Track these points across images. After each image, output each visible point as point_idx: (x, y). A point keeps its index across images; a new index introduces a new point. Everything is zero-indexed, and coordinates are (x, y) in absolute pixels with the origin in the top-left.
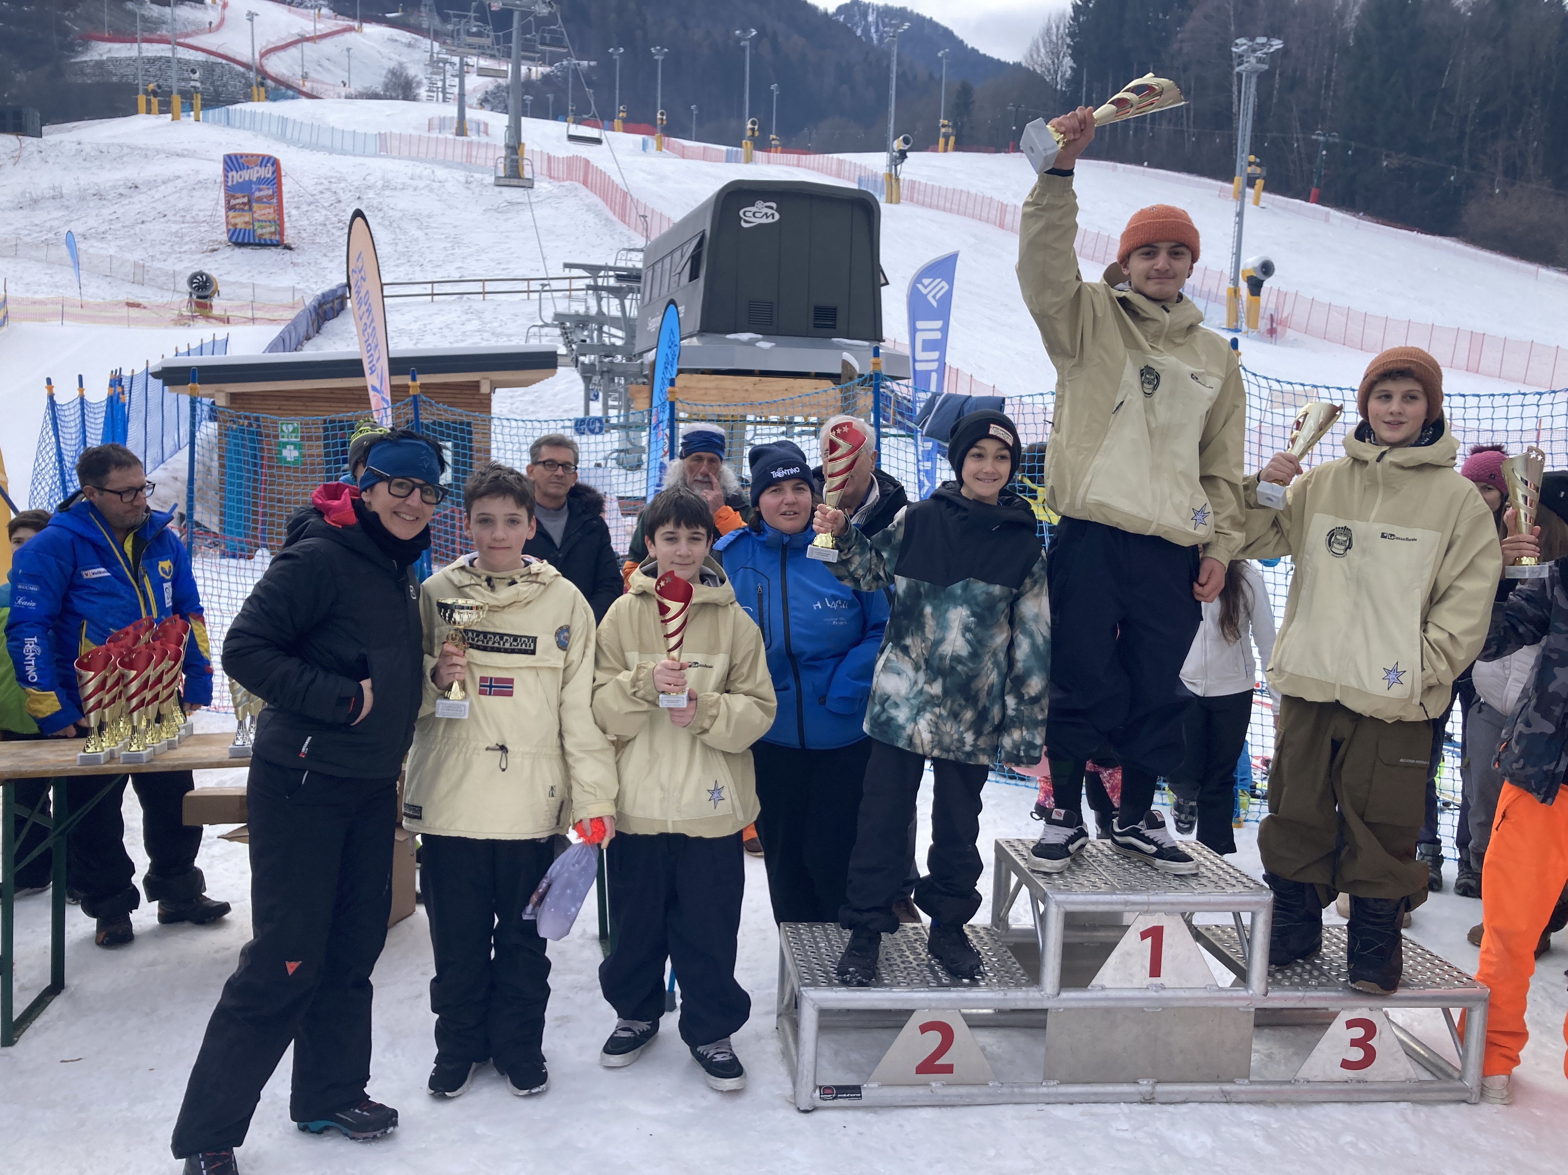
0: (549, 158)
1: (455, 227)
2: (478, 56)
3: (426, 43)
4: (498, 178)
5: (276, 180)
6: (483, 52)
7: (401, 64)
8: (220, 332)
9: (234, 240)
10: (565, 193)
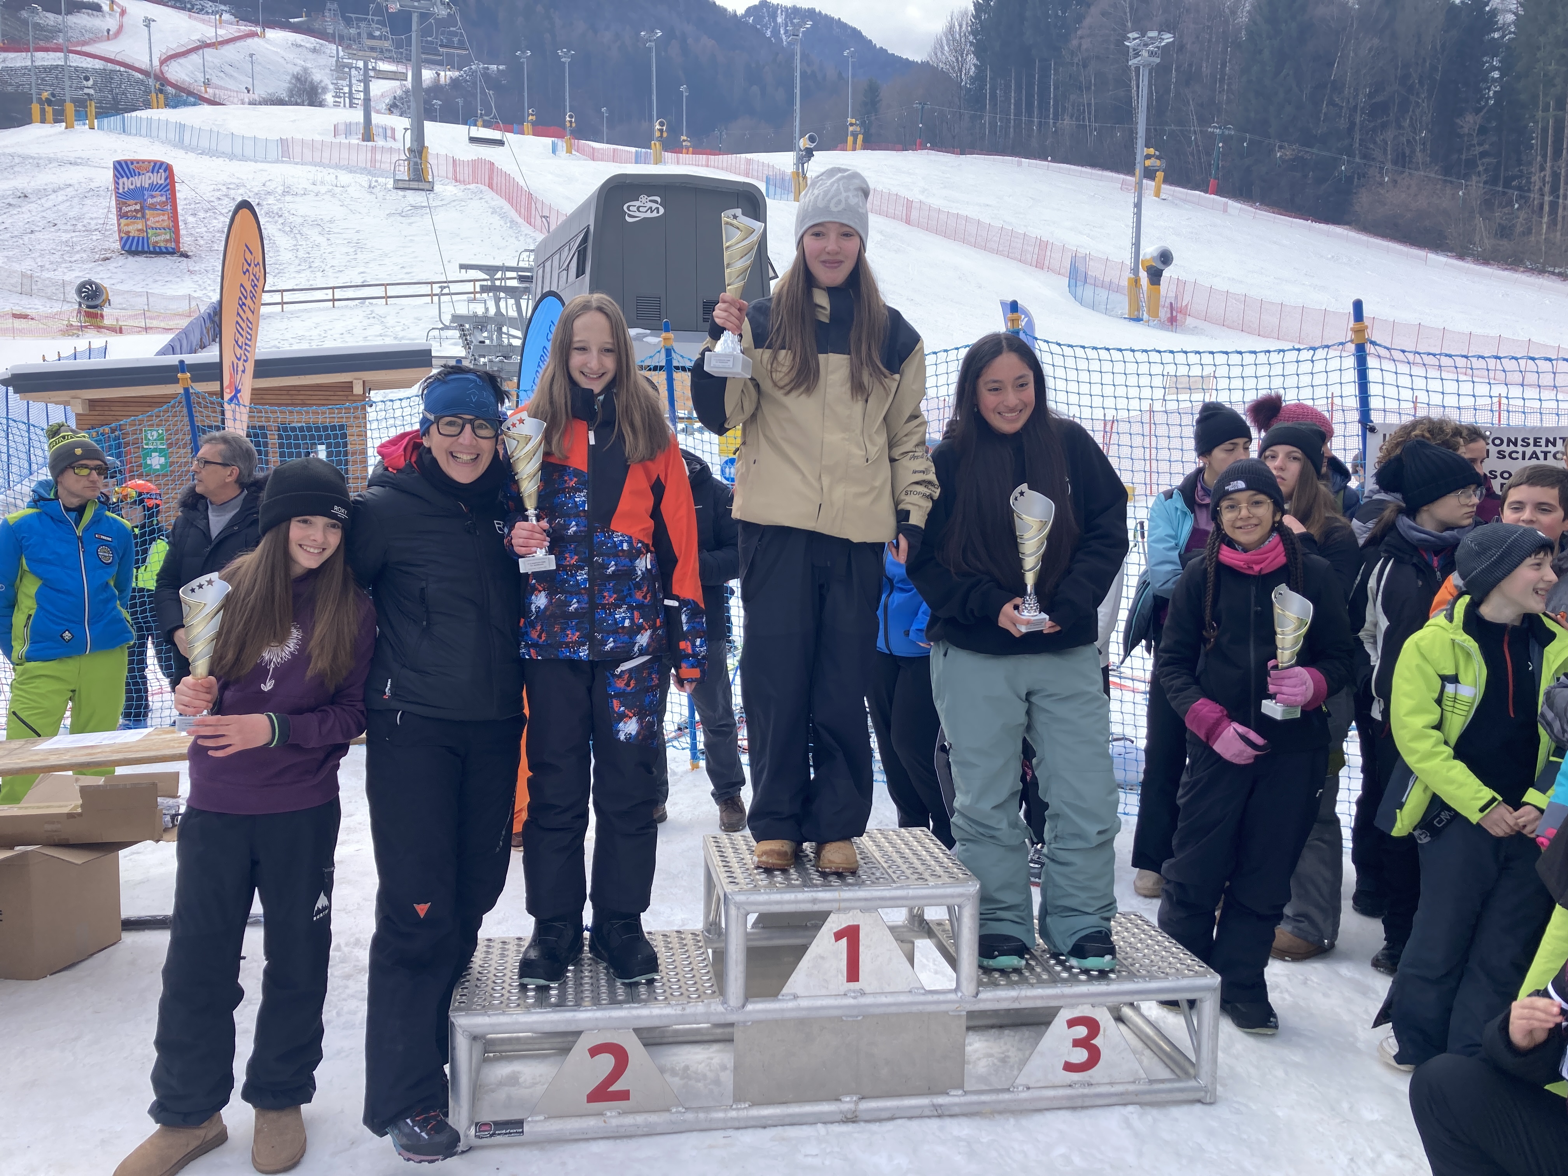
0: (454, 161)
1: (357, 231)
2: (382, 60)
3: (331, 48)
5: (169, 186)
7: (305, 70)
8: (102, 340)
9: (127, 248)
10: (470, 196)
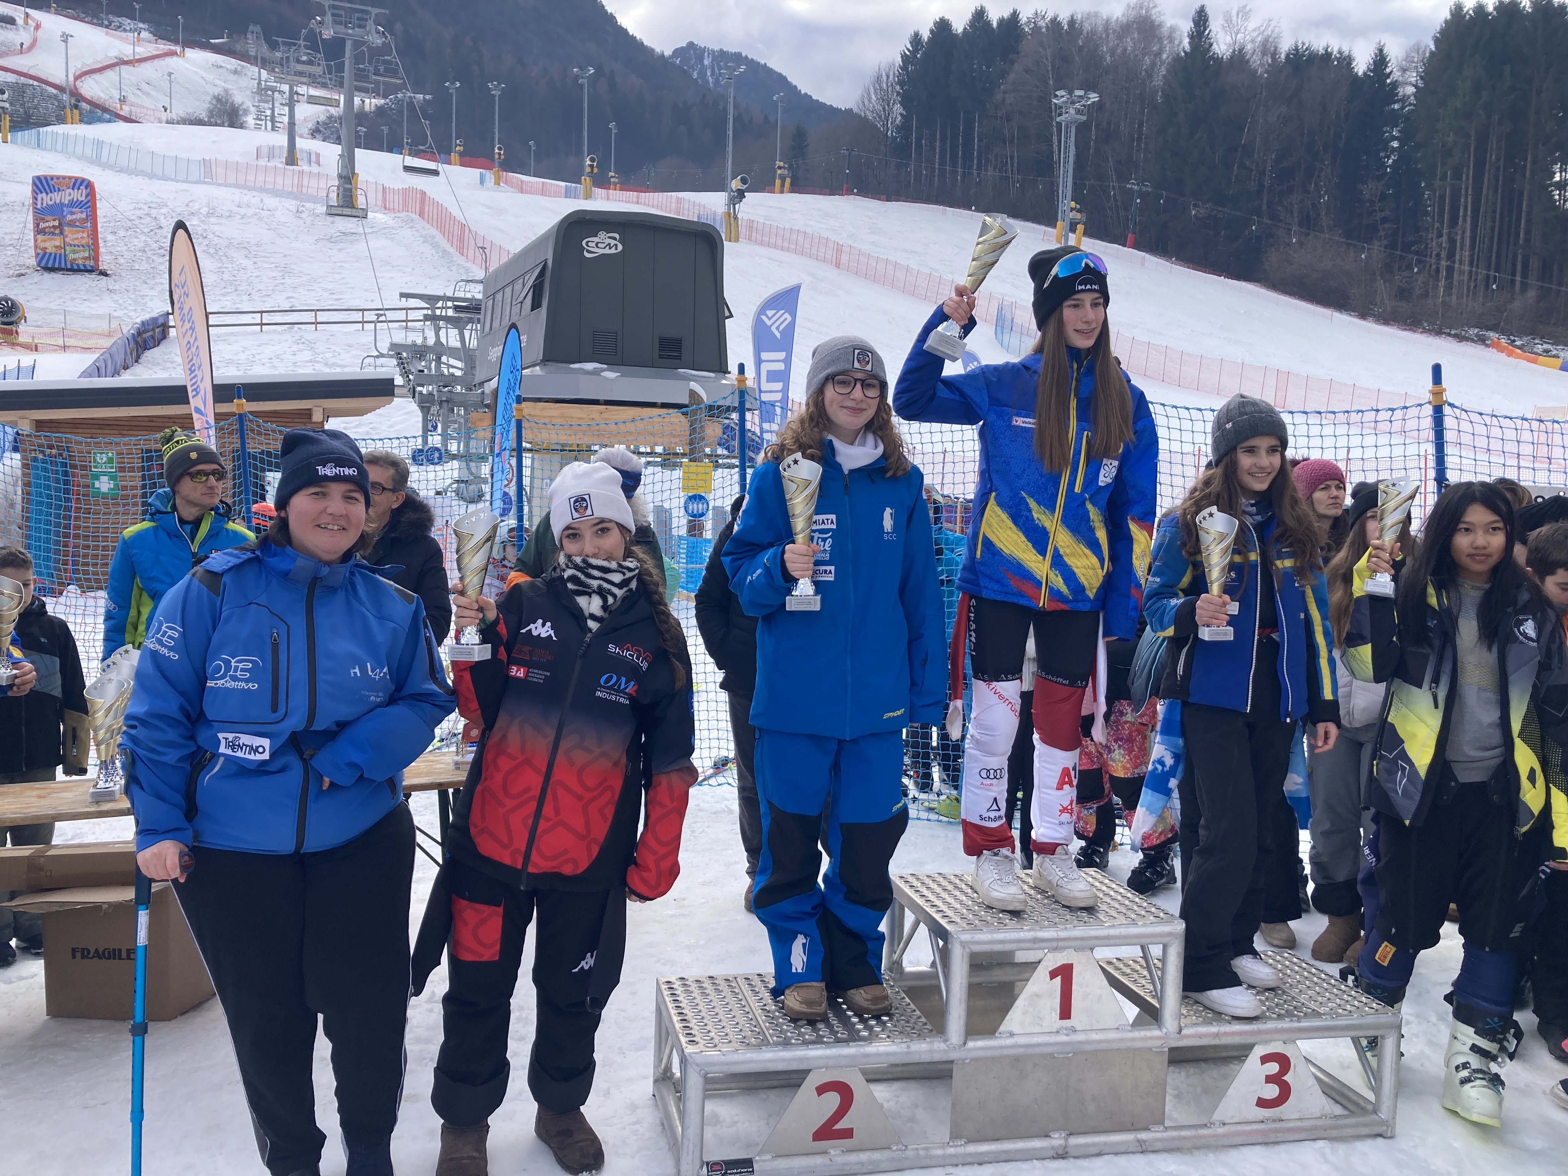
0: (384, 189)
1: (285, 256)
2: (308, 85)
3: (253, 70)
4: (329, 207)
5: (90, 203)
6: (314, 81)
7: (226, 91)
8: (27, 359)
9: (43, 264)
10: (400, 225)
